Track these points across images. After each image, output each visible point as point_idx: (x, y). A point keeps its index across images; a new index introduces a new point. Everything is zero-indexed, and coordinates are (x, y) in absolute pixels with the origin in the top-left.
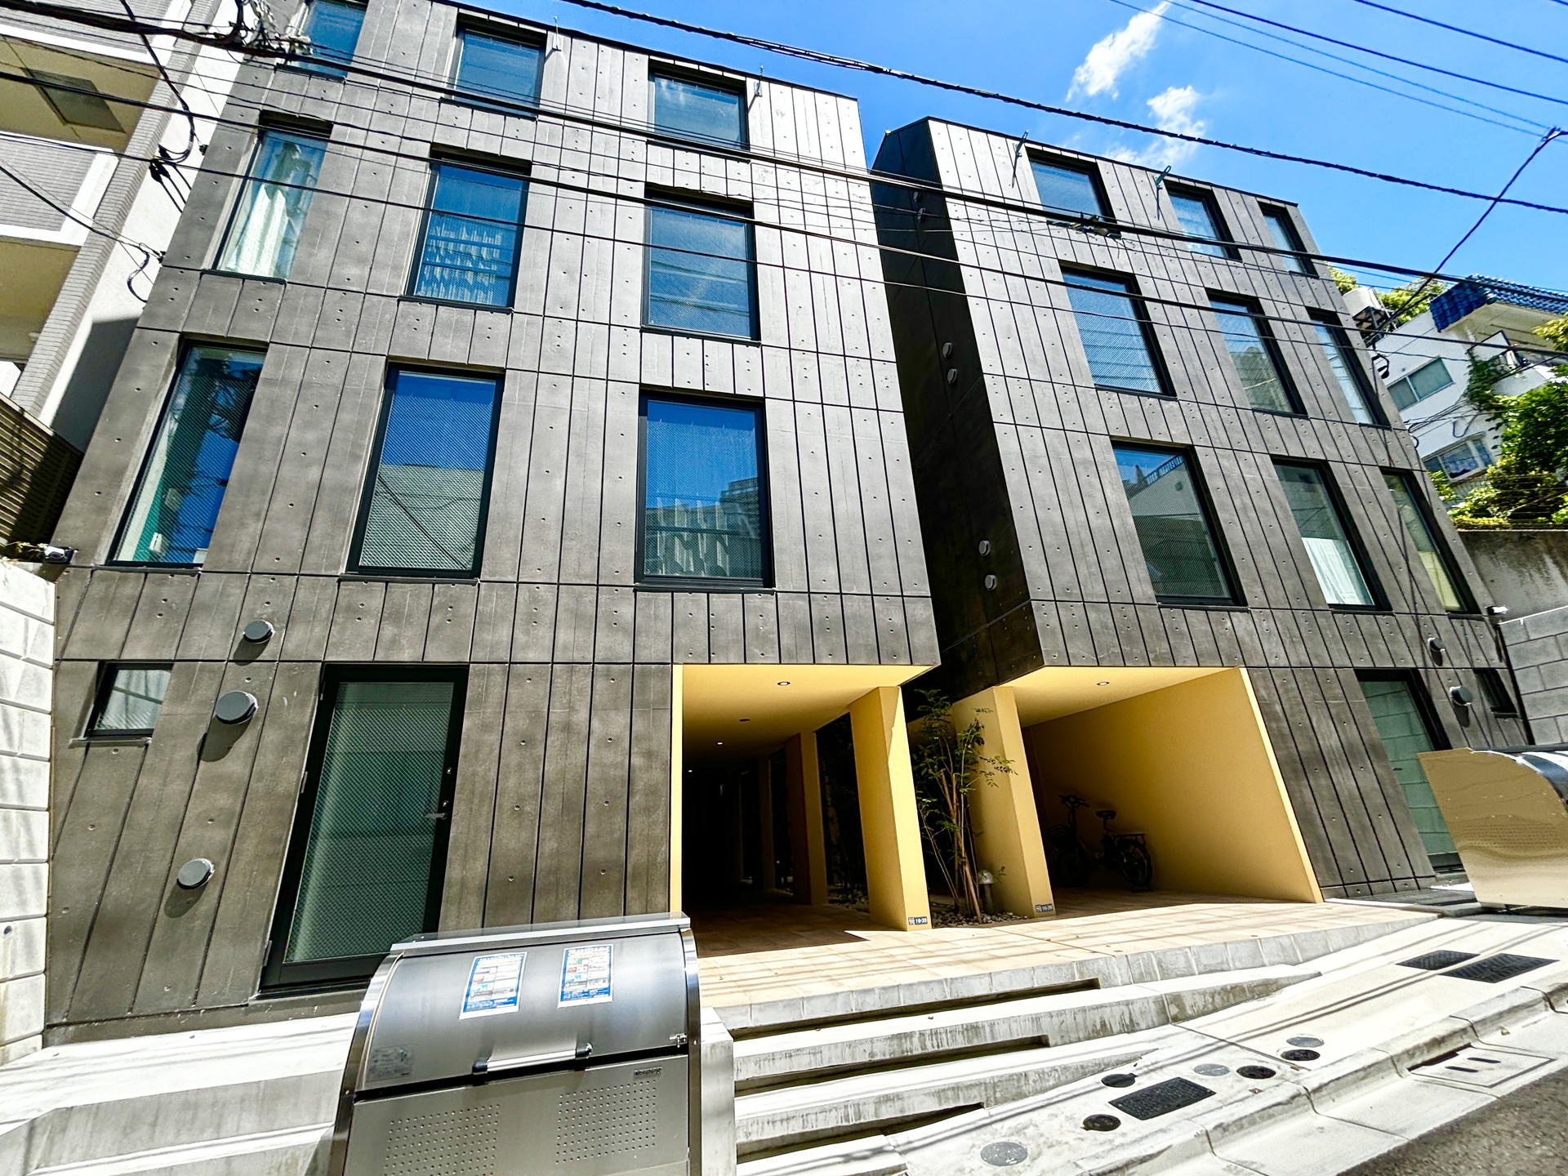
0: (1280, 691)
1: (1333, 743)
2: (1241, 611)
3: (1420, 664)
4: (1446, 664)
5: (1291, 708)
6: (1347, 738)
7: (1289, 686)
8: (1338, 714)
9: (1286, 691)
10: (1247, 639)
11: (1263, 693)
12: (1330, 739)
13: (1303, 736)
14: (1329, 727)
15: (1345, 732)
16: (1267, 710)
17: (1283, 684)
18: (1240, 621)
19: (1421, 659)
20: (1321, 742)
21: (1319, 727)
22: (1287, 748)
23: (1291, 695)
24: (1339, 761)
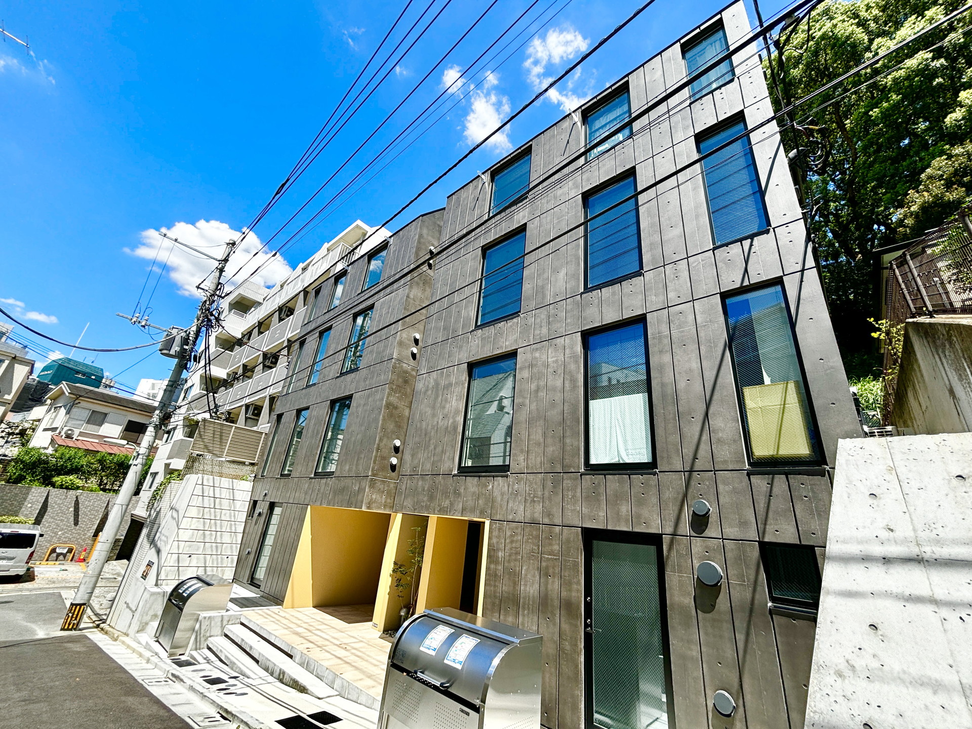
0: (508, 541)
1: (532, 591)
2: (502, 476)
3: (669, 529)
4: (712, 531)
5: (510, 556)
6: (546, 589)
7: (515, 539)
8: (547, 568)
9: (512, 542)
10: (499, 499)
11: (494, 540)
12: (530, 587)
13: (509, 579)
14: (534, 576)
15: (547, 584)
16: (492, 553)
17: (511, 536)
18: (499, 484)
19: (672, 524)
20: (522, 588)
21: (526, 575)
22: (495, 586)
23: (514, 545)
24: (531, 607)
